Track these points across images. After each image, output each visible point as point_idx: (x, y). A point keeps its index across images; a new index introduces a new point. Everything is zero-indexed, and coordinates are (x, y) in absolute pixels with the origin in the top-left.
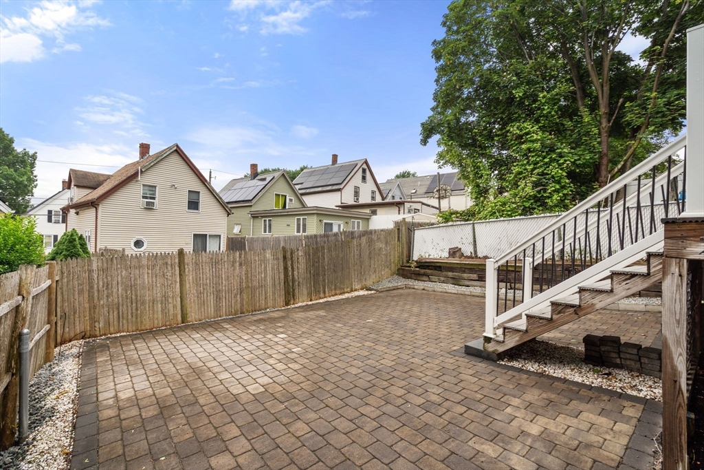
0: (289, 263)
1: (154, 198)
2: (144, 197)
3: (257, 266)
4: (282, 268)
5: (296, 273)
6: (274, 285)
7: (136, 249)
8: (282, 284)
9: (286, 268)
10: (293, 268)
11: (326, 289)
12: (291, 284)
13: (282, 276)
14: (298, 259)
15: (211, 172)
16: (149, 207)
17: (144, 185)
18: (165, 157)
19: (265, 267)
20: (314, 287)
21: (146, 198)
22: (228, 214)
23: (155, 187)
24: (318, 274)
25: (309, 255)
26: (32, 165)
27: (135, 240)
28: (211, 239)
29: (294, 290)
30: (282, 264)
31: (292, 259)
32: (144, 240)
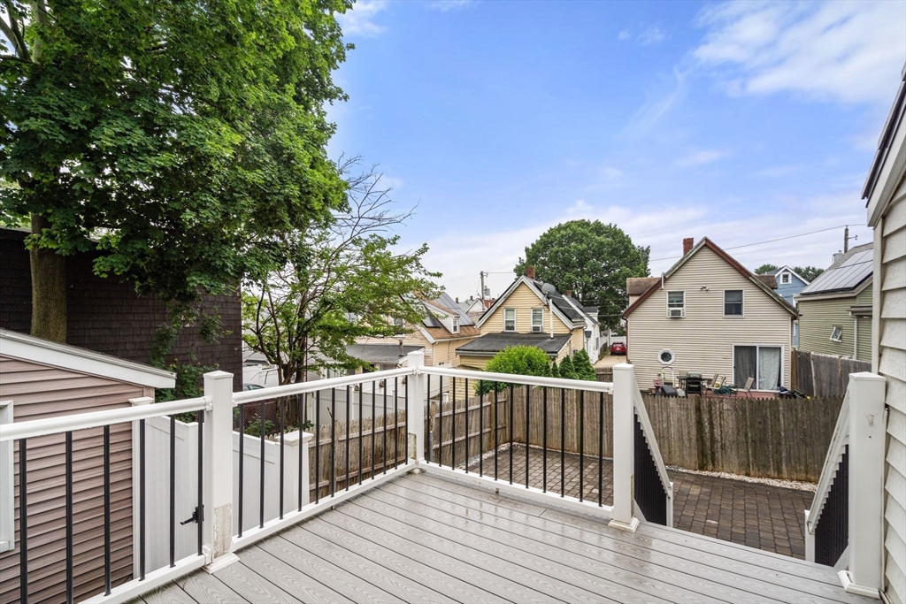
0: (705, 417)
1: (682, 306)
2: (670, 306)
3: (657, 414)
4: (694, 421)
5: (717, 431)
6: (681, 439)
7: (663, 363)
8: (694, 441)
9: (699, 423)
10: (711, 424)
11: (784, 467)
12: (708, 444)
13: (694, 431)
14: (721, 413)
15: (847, 230)
16: (676, 316)
17: (669, 293)
18: (693, 256)
19: (668, 417)
20: (754, 457)
21: (673, 306)
22: (794, 318)
23: (682, 292)
24: (763, 441)
25: (744, 411)
26: (646, 259)
27: (662, 352)
28: (765, 353)
29: (713, 453)
30: (693, 416)
31: (710, 410)
32: (671, 352)
